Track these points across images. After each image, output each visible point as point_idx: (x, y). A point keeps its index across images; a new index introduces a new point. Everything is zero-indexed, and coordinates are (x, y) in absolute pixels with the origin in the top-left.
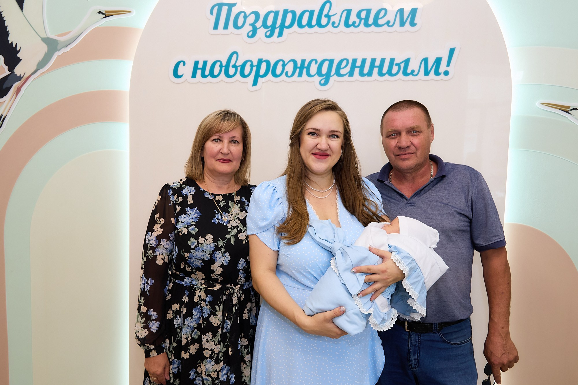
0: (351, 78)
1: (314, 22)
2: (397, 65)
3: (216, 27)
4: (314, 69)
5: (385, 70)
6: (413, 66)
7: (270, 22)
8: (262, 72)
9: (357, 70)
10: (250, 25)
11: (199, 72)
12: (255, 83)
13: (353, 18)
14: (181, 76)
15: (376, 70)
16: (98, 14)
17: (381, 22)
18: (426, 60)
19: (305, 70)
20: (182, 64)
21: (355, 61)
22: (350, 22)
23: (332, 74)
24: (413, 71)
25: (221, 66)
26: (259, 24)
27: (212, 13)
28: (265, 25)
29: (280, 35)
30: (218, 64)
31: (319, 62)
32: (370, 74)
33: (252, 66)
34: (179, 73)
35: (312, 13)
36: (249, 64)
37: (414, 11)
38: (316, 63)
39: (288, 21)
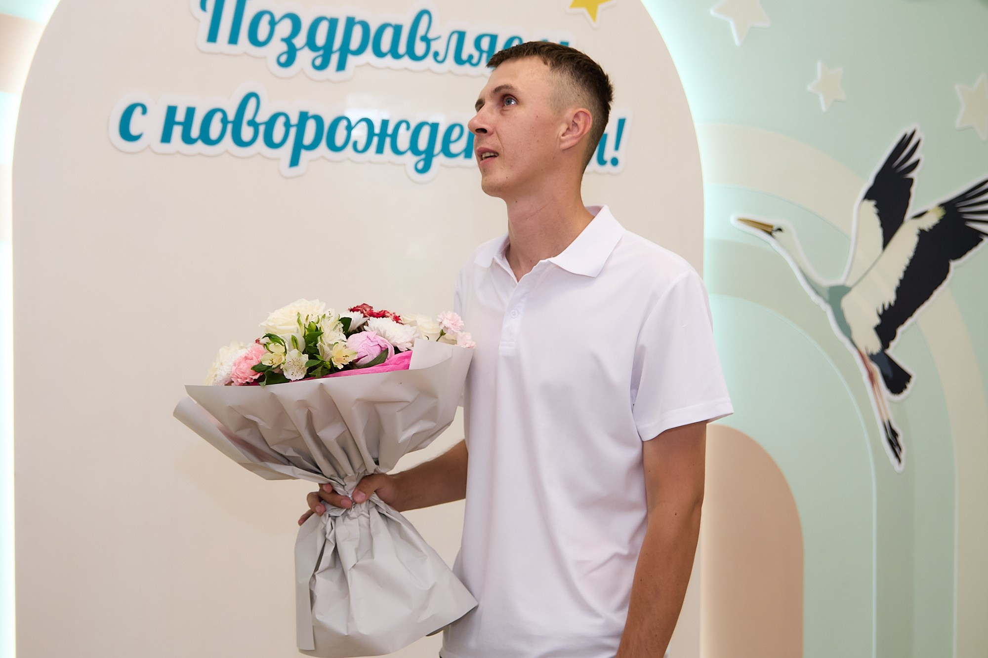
0: (467, 162)
1: (402, 48)
3: (212, 37)
4: (404, 140)
7: (321, 39)
8: (308, 138)
10: (283, 40)
11: (177, 131)
12: (295, 161)
13: (469, 49)
14: (137, 138)
19: (388, 141)
20: (138, 110)
22: (464, 56)
23: (436, 153)
25: (225, 121)
26: (300, 40)
27: (203, 6)
28: (311, 43)
29: (341, 66)
30: (218, 116)
31: (413, 126)
33: (287, 125)
34: (134, 130)
35: (398, 29)
36: (281, 120)
38: (408, 128)
39: (355, 42)
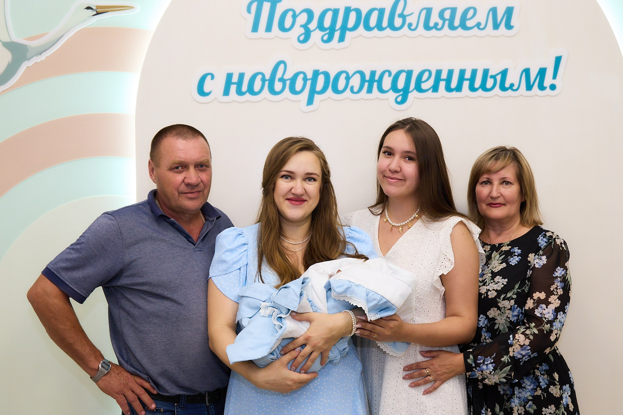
0: (435, 95)
1: (385, 23)
2: (492, 77)
3: (255, 28)
4: (387, 83)
5: (478, 83)
6: (512, 78)
7: (327, 23)
8: (319, 87)
9: (442, 84)
10: (301, 26)
11: (233, 88)
12: (310, 101)
13: (435, 18)
14: (208, 94)
15: (466, 84)
16: (86, 9)
17: (469, 24)
18: (527, 71)
19: (375, 84)
20: (209, 77)
21: (439, 72)
22: (431, 24)
23: (411, 89)
24: (512, 85)
25: (263, 80)
26: (313, 25)
27: (249, 11)
28: (321, 26)
29: (342, 39)
30: (259, 77)
31: (393, 74)
32: (459, 88)
33: (305, 79)
34: (206, 89)
35: (381, 12)
36: (301, 76)
37: (509, 11)
38: (390, 75)
39: (351, 22)
